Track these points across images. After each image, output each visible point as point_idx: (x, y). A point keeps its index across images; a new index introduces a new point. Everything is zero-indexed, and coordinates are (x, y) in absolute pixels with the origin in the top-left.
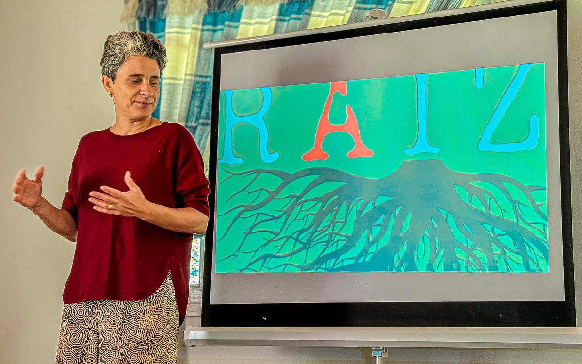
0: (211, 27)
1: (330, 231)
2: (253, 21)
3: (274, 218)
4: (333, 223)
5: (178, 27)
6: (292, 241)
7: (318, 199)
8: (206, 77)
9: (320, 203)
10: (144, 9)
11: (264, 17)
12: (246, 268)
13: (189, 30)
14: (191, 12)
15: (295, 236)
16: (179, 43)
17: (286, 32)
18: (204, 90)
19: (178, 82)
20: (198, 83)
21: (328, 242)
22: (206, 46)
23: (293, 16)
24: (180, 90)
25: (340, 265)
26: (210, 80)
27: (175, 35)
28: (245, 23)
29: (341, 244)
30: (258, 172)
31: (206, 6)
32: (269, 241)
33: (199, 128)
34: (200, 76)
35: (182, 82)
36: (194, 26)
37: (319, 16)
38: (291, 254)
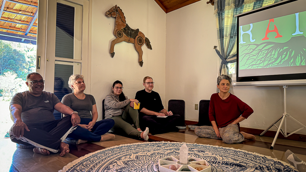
0: (236, 12)
1: (270, 57)
2: (247, 8)
3: (254, 55)
4: (271, 55)
5: (228, 13)
6: (259, 61)
7: (266, 50)
8: (235, 24)
9: (267, 51)
10: (219, 10)
11: (250, 7)
12: (247, 68)
13: (230, 13)
14: (231, 9)
15: (260, 59)
16: (228, 17)
17: (256, 9)
18: (234, 27)
19: (228, 26)
20: (233, 26)
21: (269, 60)
22: (235, 16)
23: (258, 5)
24: (229, 28)
25: (273, 65)
26: (236, 25)
27: (227, 15)
28: (245, 9)
29: (273, 60)
30: (250, 45)
31: (234, 7)
32: (253, 61)
33: (233, 37)
34: (233, 24)
35: (229, 26)
36: (232, 12)
37: (265, 4)
38: (259, 64)
